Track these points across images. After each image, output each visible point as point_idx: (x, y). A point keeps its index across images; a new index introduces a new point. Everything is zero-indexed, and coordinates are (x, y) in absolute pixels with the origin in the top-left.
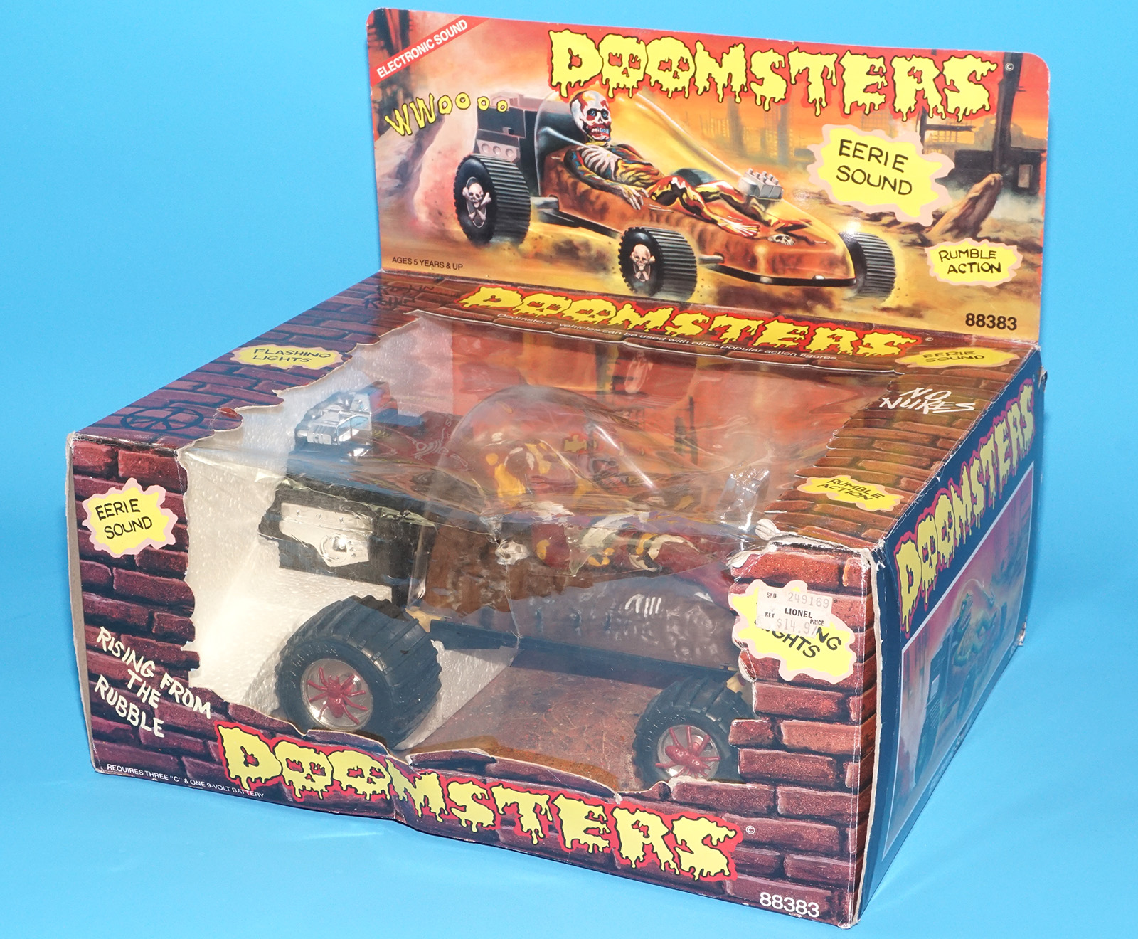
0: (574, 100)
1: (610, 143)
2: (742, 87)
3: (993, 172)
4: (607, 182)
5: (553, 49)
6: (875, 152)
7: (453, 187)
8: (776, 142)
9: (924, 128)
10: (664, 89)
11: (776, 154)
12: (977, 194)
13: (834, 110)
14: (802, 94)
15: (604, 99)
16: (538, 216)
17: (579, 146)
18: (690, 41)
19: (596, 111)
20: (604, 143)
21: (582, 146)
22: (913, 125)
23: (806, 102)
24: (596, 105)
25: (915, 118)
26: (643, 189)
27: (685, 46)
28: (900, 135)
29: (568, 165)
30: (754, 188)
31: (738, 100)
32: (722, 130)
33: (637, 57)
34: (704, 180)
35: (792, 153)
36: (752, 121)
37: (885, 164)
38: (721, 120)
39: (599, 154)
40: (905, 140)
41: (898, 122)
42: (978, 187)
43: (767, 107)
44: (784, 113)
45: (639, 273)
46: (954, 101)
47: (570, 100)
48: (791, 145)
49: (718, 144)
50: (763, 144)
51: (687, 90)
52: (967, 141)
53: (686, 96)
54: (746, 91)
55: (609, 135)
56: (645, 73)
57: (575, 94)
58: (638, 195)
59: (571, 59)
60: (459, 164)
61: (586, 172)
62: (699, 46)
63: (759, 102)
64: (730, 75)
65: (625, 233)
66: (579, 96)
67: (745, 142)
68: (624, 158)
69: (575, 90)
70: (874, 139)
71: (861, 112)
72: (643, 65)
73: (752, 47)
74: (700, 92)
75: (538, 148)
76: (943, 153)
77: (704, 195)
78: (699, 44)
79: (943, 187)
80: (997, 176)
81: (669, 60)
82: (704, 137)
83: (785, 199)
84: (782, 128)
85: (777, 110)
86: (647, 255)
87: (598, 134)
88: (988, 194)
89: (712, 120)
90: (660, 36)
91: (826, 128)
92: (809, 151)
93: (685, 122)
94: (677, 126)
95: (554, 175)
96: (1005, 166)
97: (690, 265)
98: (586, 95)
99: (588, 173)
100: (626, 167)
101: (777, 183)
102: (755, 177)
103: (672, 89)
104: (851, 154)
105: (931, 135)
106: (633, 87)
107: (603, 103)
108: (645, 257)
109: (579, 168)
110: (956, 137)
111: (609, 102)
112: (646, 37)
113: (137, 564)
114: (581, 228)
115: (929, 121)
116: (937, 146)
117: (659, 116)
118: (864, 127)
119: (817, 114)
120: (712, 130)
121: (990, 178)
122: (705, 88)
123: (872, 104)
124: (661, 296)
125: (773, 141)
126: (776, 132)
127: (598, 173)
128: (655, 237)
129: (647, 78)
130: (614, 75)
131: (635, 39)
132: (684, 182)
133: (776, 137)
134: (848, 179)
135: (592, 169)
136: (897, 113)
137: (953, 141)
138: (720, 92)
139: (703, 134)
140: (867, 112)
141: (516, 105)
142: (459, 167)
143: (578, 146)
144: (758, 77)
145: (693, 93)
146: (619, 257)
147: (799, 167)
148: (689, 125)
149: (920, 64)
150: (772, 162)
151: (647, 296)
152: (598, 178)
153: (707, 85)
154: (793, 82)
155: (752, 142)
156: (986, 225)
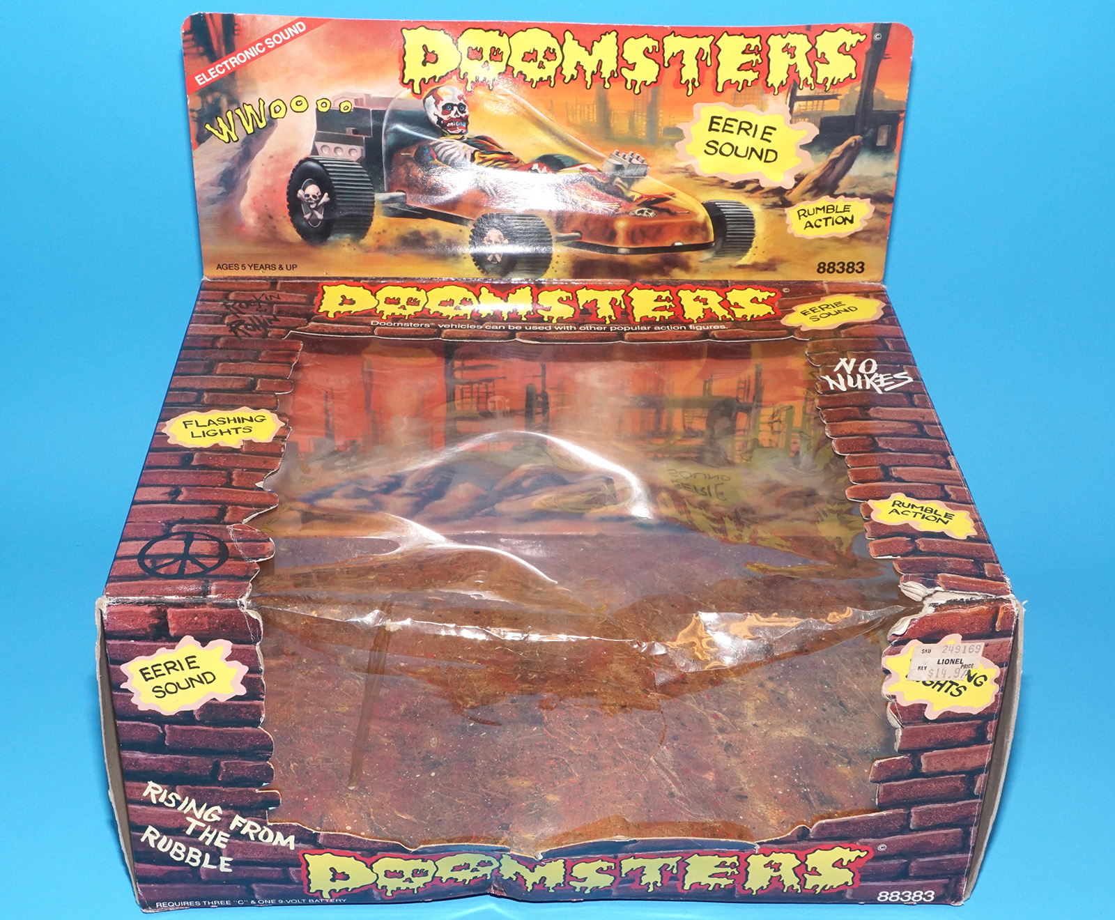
0: (427, 96)
1: (466, 136)
3: (854, 135)
6: (745, 126)
7: (286, 190)
8: (645, 123)
9: (794, 99)
10: (528, 79)
11: (644, 134)
12: (838, 156)
13: (707, 89)
14: (675, 76)
15: (461, 93)
17: (432, 141)
18: (558, 32)
19: (452, 106)
21: (436, 140)
22: (783, 99)
23: (679, 83)
24: (453, 100)
25: (786, 91)
27: (552, 36)
28: (770, 107)
31: (607, 85)
32: (589, 116)
37: (754, 136)
40: (774, 111)
41: (770, 97)
42: (839, 149)
43: (637, 91)
44: (655, 95)
46: (823, 71)
47: (424, 97)
48: (660, 124)
49: (584, 129)
50: (632, 125)
51: (552, 80)
52: (832, 108)
53: (552, 85)
54: (616, 75)
55: (466, 128)
57: (429, 90)
62: (568, 36)
63: (629, 86)
66: (433, 93)
67: (612, 125)
68: (481, 149)
69: (430, 86)
71: (734, 90)
73: (623, 35)
74: (566, 81)
75: (386, 146)
76: (809, 121)
79: (807, 152)
80: (858, 137)
81: (534, 50)
82: (569, 124)
84: (652, 110)
87: (455, 128)
88: (847, 155)
90: (525, 28)
91: (697, 106)
92: (678, 129)
95: (402, 171)
96: (866, 128)
98: (441, 91)
100: (483, 158)
103: (536, 79)
104: (721, 130)
105: (800, 106)
110: (823, 105)
115: (799, 93)
116: (804, 115)
118: (735, 103)
119: (689, 94)
120: (578, 116)
121: (851, 140)
122: (572, 76)
123: (746, 81)
125: (642, 122)
126: (645, 114)
133: (645, 118)
134: (716, 152)
136: (769, 88)
137: (819, 109)
138: (588, 79)
140: (740, 89)
141: (362, 105)
145: (559, 82)
147: (667, 145)
148: (553, 113)
149: (793, 40)
153: (575, 73)
154: (666, 65)
155: (620, 125)
156: (844, 184)
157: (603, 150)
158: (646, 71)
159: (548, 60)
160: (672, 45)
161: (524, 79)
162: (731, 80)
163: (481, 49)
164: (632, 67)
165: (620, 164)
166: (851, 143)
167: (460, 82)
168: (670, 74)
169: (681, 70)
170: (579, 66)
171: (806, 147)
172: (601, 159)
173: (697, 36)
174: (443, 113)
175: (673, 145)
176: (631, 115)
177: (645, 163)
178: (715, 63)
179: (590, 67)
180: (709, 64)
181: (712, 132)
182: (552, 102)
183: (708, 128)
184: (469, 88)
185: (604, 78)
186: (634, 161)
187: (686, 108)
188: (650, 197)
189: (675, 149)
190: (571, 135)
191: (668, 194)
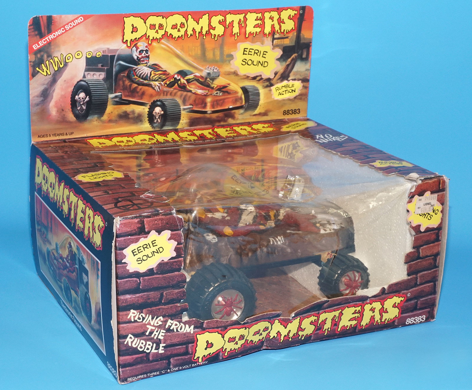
1: (148, 64)
2: (207, 32)
4: (146, 82)
5: (125, 25)
8: (219, 53)
10: (174, 37)
11: (218, 58)
14: (230, 32)
15: (146, 45)
16: (112, 103)
18: (185, 15)
19: (143, 51)
20: (146, 64)
23: (232, 35)
24: (143, 48)
26: (161, 82)
27: (183, 17)
29: (129, 77)
30: (209, 74)
31: (204, 37)
32: (197, 51)
33: (162, 24)
34: (188, 74)
35: (225, 57)
36: (209, 46)
38: (197, 47)
39: (144, 70)
43: (216, 39)
45: (156, 120)
48: (225, 53)
49: (195, 58)
50: (214, 55)
51: (183, 36)
53: (183, 39)
54: (208, 33)
55: (148, 61)
56: (165, 31)
58: (159, 85)
59: (133, 29)
60: (75, 85)
61: (136, 79)
62: (190, 17)
63: (213, 37)
64: (202, 27)
65: (151, 103)
67: (206, 55)
68: (154, 70)
69: (134, 42)
70: (256, 46)
71: (252, 36)
72: (164, 28)
73: (211, 14)
74: (189, 37)
77: (188, 81)
78: (189, 16)
82: (190, 55)
83: (221, 76)
84: (222, 47)
85: (220, 39)
86: (160, 111)
87: (143, 61)
89: (193, 48)
90: (172, 14)
91: (238, 44)
93: (182, 50)
94: (178, 52)
97: (178, 112)
98: (139, 44)
99: (137, 79)
100: (155, 74)
101: (218, 70)
102: (210, 69)
103: (177, 37)
106: (160, 38)
107: (146, 47)
108: (159, 112)
109: (133, 77)
111: (149, 46)
112: (165, 16)
113: (155, 272)
114: (131, 105)
116: (277, 46)
117: (171, 49)
118: (253, 42)
119: (236, 39)
122: (191, 34)
123: (256, 32)
124: (165, 128)
125: (218, 53)
126: (219, 49)
127: (142, 78)
128: (164, 102)
129: (166, 33)
130: (152, 34)
131: (162, 17)
132: (180, 76)
133: (219, 51)
135: (139, 77)
137: (282, 43)
138: (197, 35)
139: (189, 54)
140: (254, 36)
142: (74, 87)
143: (134, 67)
144: (213, 27)
145: (186, 37)
146: (148, 115)
147: (227, 62)
148: (183, 51)
150: (217, 62)
151: (159, 129)
152: (142, 80)
153: (192, 33)
154: (227, 27)
155: (209, 55)
157: (203, 66)
158: (219, 30)
159: (182, 28)
160: (230, 18)
161: (172, 37)
162: (251, 32)
163: (155, 24)
164: (214, 29)
165: (209, 72)
166: (293, 57)
167: (146, 40)
168: (228, 31)
169: (232, 29)
170: (194, 30)
171: (278, 59)
172: (201, 71)
173: (239, 14)
174: (139, 55)
175: (229, 62)
176: (214, 50)
177: (219, 71)
178: (245, 25)
179: (198, 30)
180: (243, 26)
181: (244, 55)
182: (183, 46)
183: (243, 53)
184: (150, 43)
185: (203, 34)
186: (215, 70)
187: (234, 45)
188: (220, 86)
189: (231, 64)
190: (190, 60)
191: (227, 84)
